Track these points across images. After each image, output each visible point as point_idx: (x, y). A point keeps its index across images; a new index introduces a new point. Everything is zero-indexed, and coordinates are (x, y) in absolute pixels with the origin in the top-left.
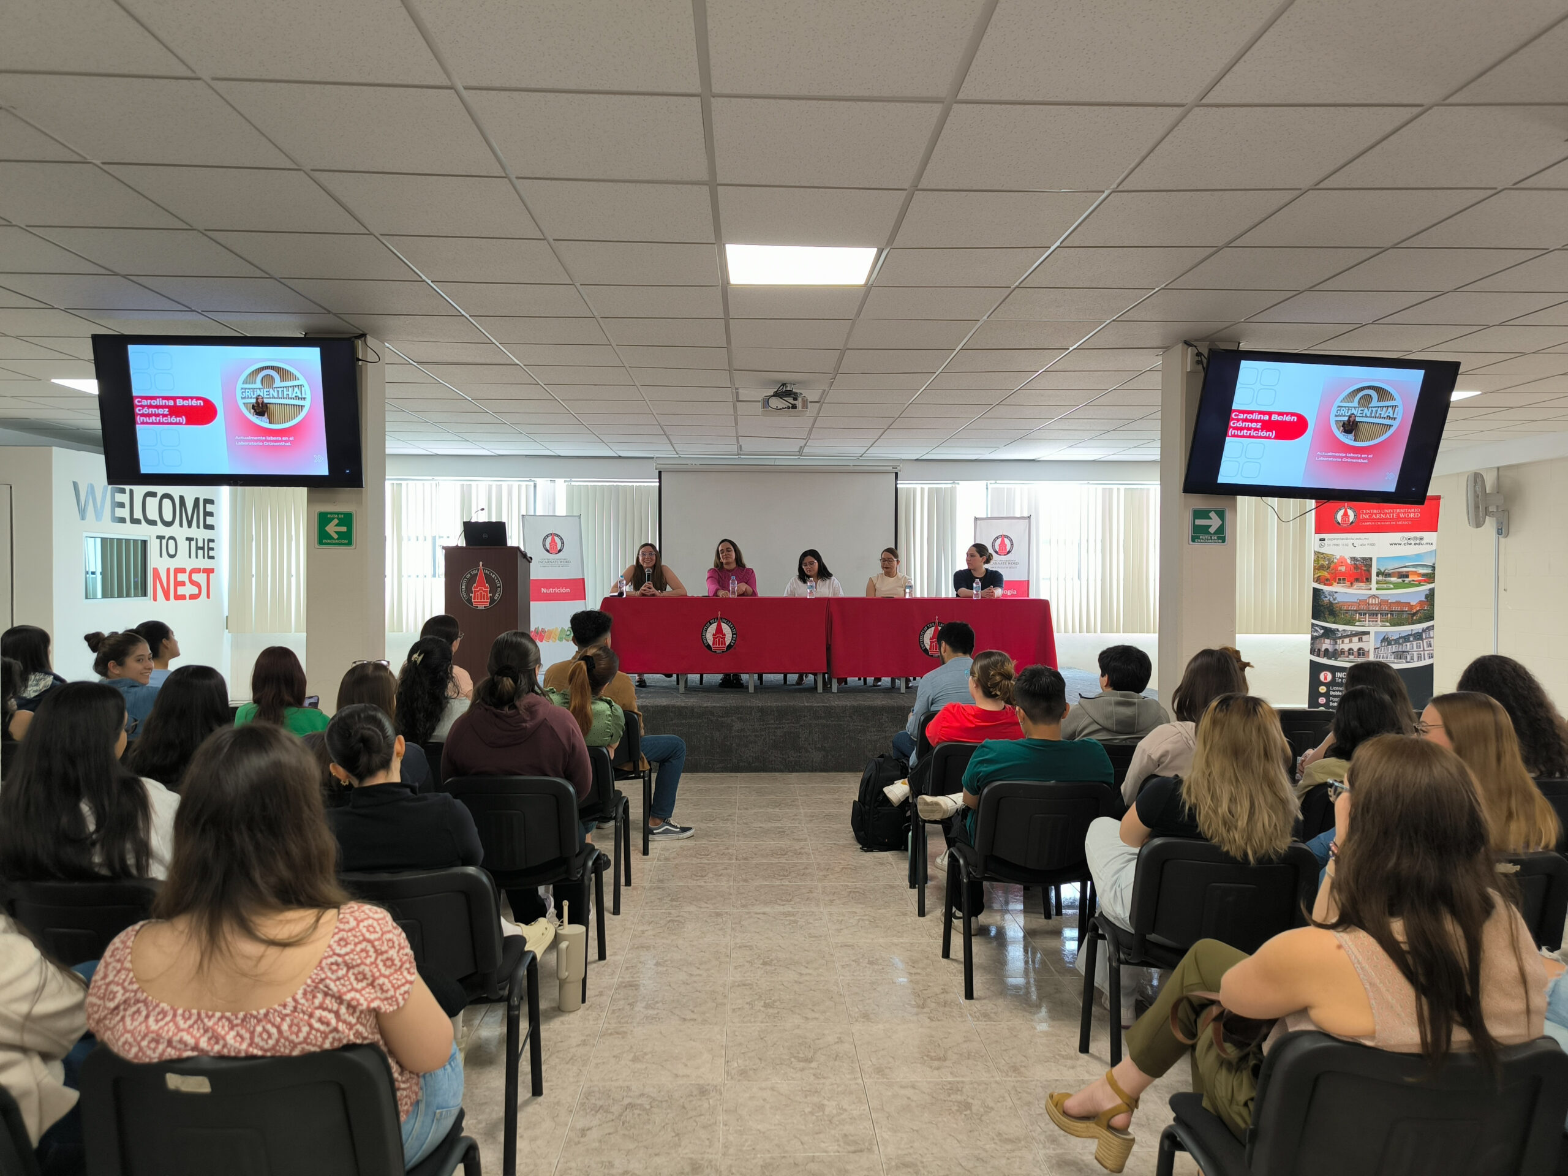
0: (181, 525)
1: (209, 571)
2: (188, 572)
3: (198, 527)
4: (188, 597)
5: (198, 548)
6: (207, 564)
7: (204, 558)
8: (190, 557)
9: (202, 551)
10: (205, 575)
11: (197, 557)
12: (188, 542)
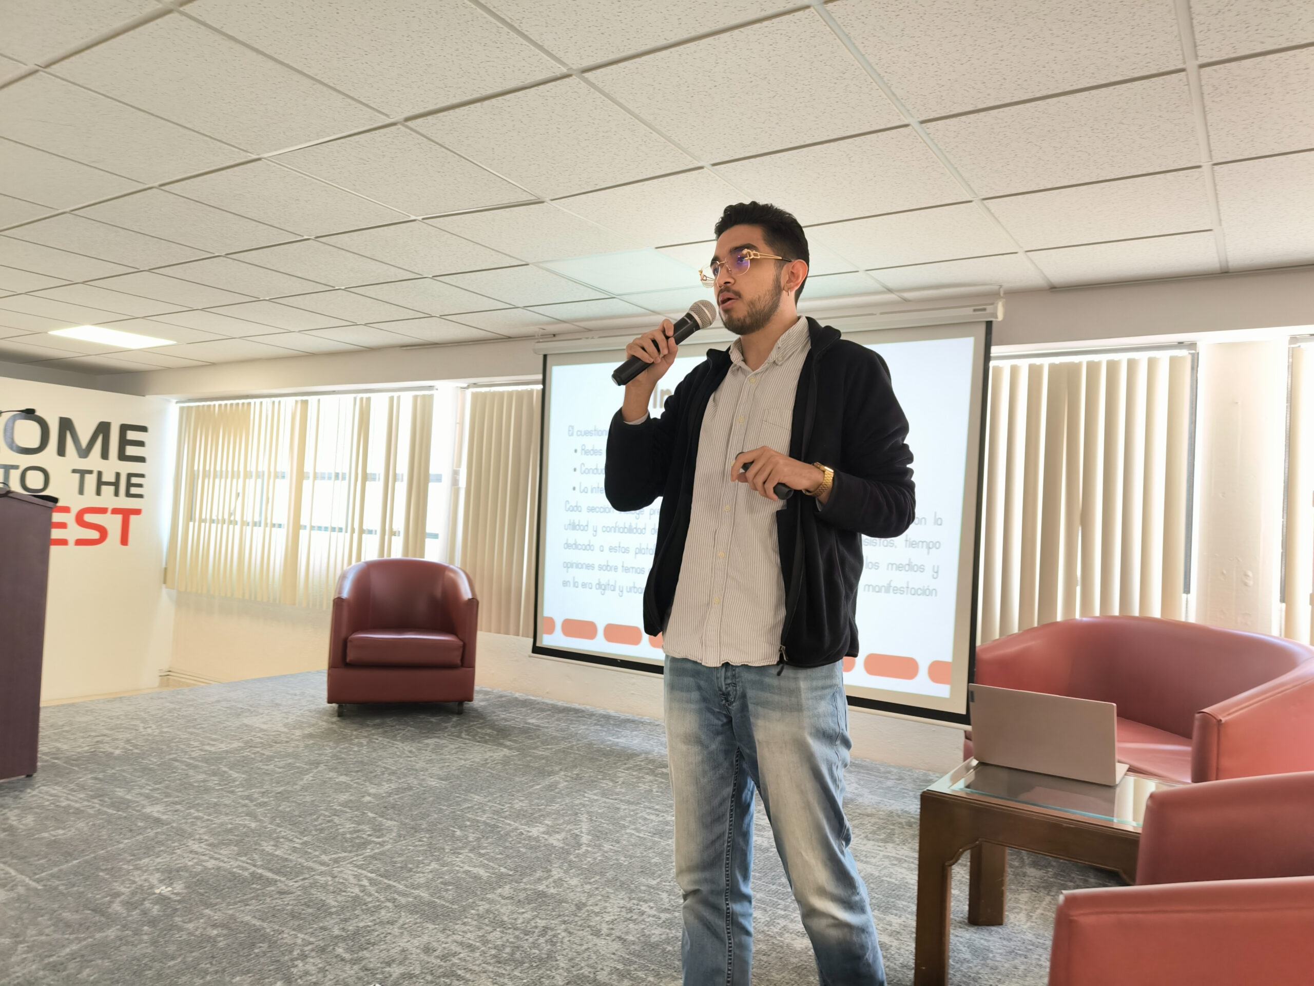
0: (61, 451)
1: (126, 514)
2: (74, 511)
3: (105, 455)
4: (72, 542)
5: (100, 483)
6: (124, 502)
7: (116, 494)
8: (81, 492)
9: (112, 488)
10: (119, 517)
11: (98, 493)
12: (77, 476)
